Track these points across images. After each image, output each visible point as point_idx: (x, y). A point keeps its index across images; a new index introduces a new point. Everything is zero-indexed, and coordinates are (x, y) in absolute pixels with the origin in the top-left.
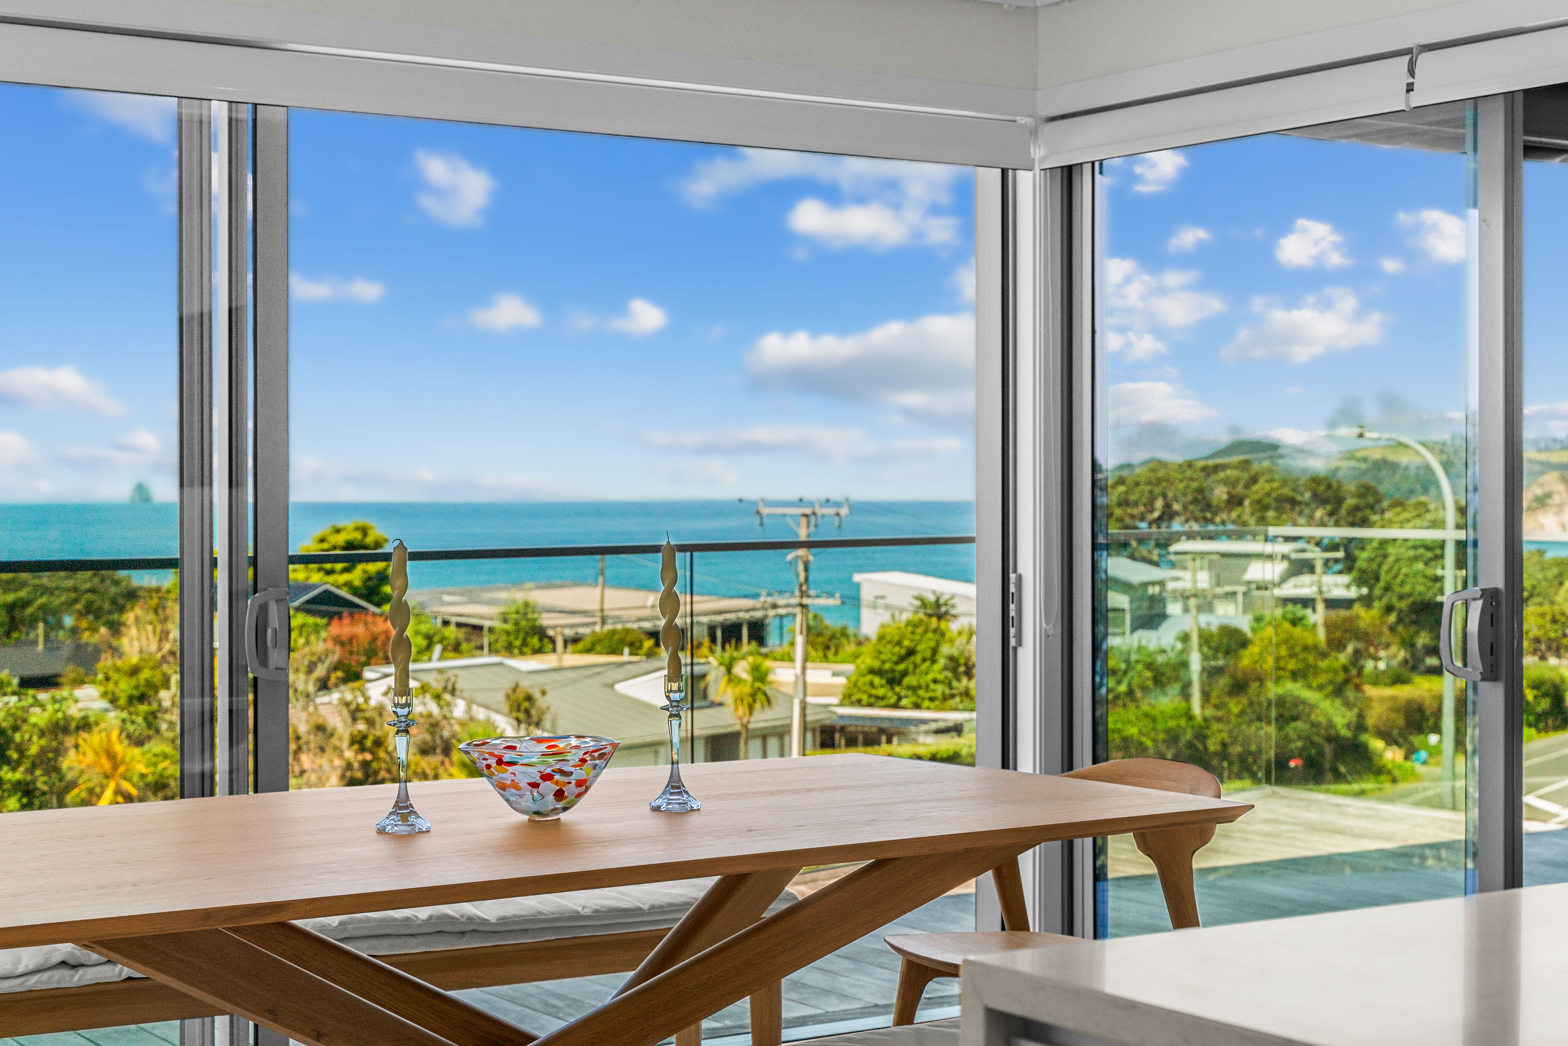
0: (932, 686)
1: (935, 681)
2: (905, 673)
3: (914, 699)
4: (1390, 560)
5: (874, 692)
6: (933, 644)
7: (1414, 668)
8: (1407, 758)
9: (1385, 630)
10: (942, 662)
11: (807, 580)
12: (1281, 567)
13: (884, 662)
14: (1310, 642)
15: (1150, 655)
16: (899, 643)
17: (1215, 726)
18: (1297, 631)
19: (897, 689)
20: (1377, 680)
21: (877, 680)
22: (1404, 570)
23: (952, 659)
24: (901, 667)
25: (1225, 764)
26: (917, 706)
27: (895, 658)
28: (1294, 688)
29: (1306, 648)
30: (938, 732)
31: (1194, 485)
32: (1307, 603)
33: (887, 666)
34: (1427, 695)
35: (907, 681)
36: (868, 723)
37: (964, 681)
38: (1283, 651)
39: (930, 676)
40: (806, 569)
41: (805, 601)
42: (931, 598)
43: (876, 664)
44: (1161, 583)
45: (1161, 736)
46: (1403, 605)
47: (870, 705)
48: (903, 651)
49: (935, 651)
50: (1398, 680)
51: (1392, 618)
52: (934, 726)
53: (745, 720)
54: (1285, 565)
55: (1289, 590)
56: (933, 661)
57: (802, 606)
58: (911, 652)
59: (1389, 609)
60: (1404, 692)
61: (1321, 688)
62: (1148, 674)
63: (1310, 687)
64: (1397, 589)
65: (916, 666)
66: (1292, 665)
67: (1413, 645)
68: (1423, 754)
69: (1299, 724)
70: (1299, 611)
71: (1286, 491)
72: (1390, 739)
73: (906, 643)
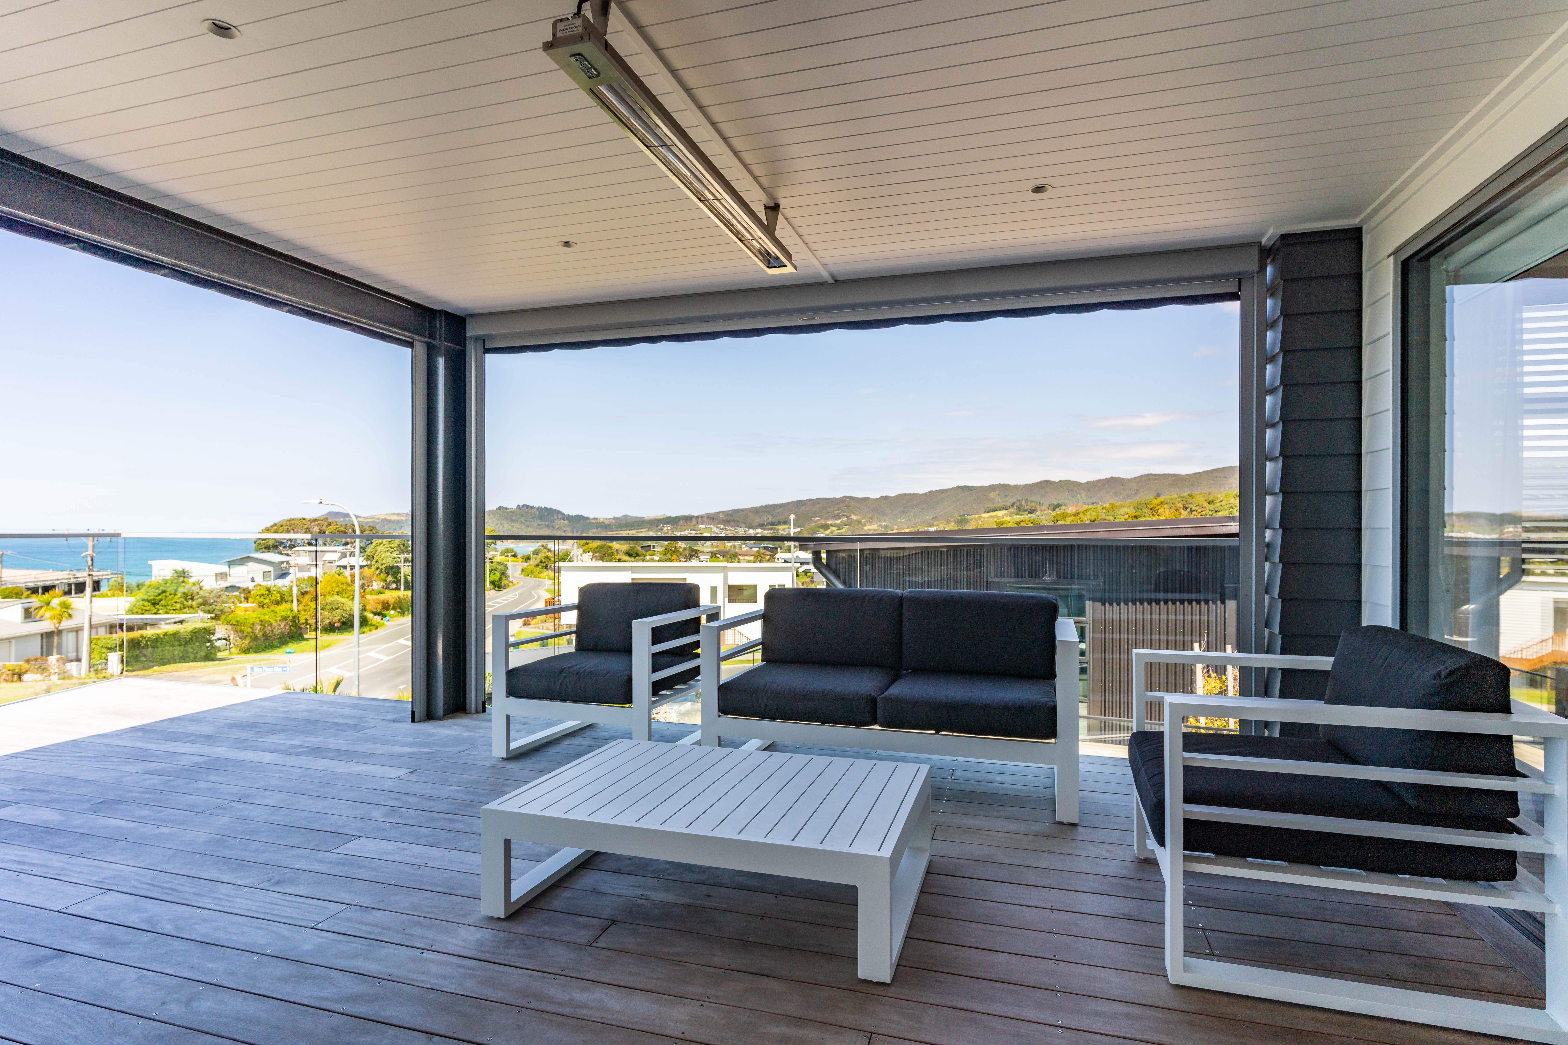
0: (174, 604)
1: (176, 602)
2: (161, 600)
3: (165, 610)
4: (378, 552)
5: (145, 608)
6: (175, 588)
7: (387, 588)
8: (382, 619)
9: (375, 576)
10: (179, 595)
11: (92, 565)
12: (338, 555)
13: (150, 596)
14: (344, 581)
15: (279, 588)
16: (158, 588)
17: (303, 613)
18: (340, 578)
19: (157, 606)
20: (372, 593)
21: (146, 604)
22: (383, 555)
23: (184, 593)
24: (159, 597)
25: (308, 627)
26: (167, 613)
27: (156, 594)
28: (337, 598)
29: (343, 584)
30: (175, 623)
31: (306, 526)
32: (345, 567)
33: (151, 598)
34: (390, 597)
35: (162, 603)
36: (139, 621)
37: (190, 602)
38: (334, 585)
39: (174, 601)
40: (92, 560)
41: (91, 573)
42: (181, 569)
43: (146, 597)
44: (287, 562)
45: (279, 618)
46: (383, 567)
47: (143, 614)
48: (160, 592)
49: (176, 591)
50: (380, 593)
51: (378, 571)
52: (173, 620)
53: (57, 625)
54: (340, 554)
55: (343, 562)
56: (175, 595)
57: (89, 575)
58: (164, 592)
59: (377, 569)
60: (382, 597)
61: (348, 597)
62: (278, 595)
63: (344, 597)
64: (380, 562)
65: (166, 597)
66: (337, 589)
67: (386, 581)
68: (388, 618)
69: (338, 611)
70: (342, 570)
71: (343, 529)
72: (375, 614)
73: (162, 588)
